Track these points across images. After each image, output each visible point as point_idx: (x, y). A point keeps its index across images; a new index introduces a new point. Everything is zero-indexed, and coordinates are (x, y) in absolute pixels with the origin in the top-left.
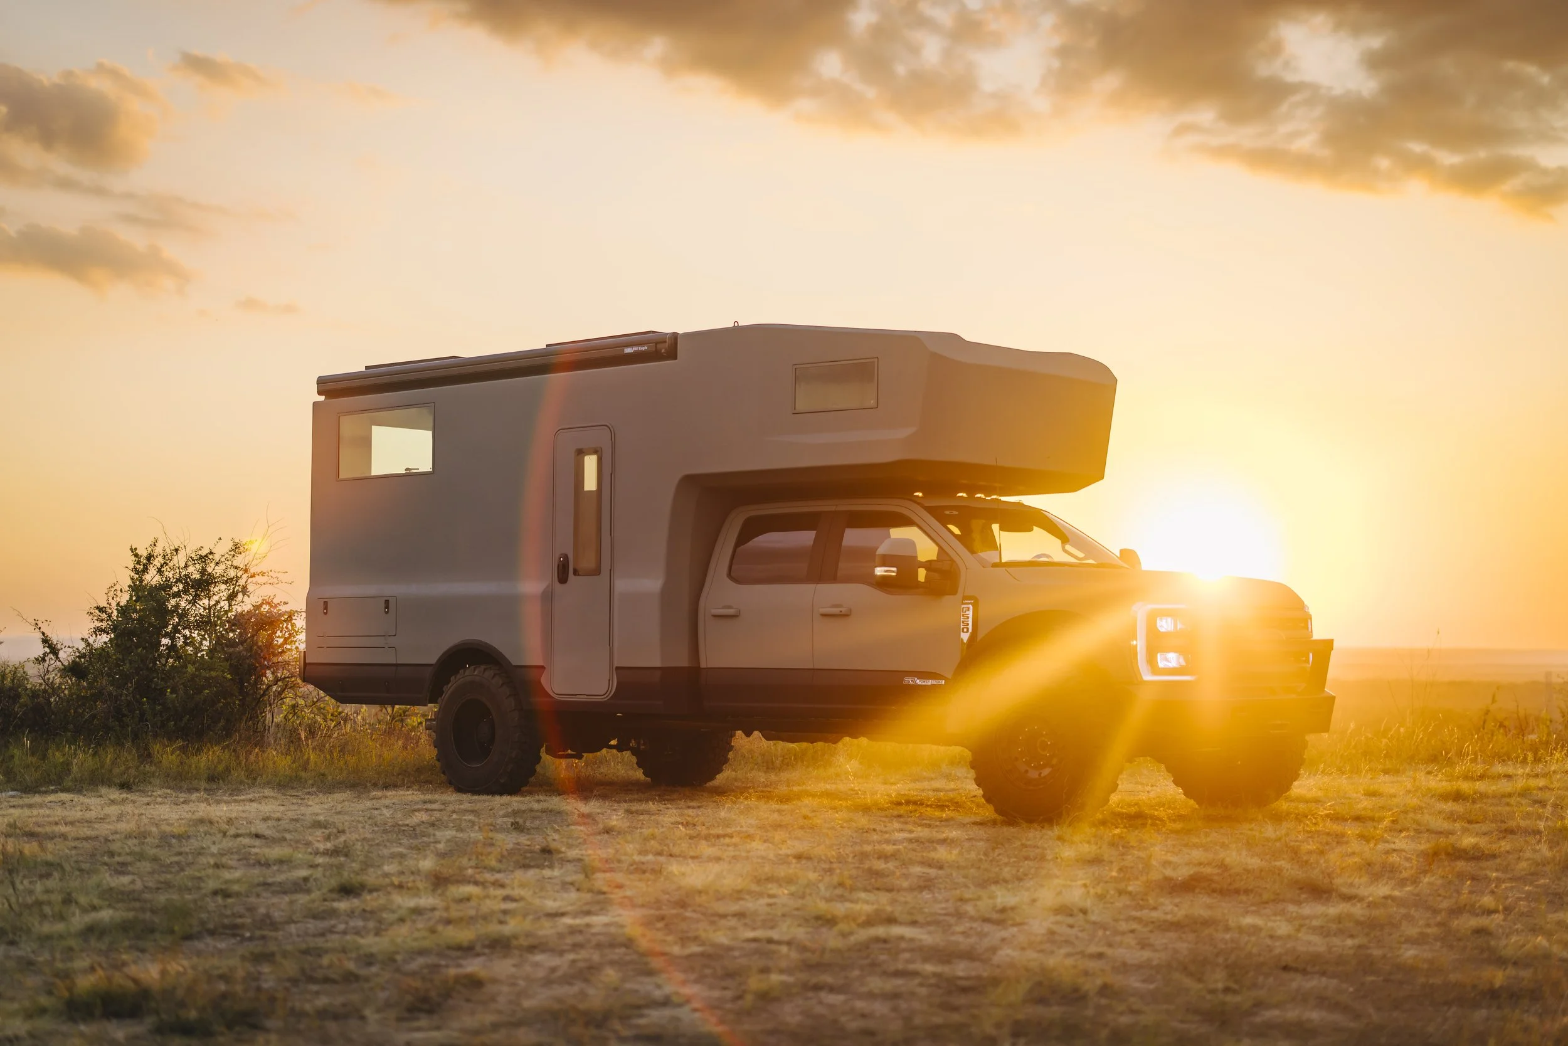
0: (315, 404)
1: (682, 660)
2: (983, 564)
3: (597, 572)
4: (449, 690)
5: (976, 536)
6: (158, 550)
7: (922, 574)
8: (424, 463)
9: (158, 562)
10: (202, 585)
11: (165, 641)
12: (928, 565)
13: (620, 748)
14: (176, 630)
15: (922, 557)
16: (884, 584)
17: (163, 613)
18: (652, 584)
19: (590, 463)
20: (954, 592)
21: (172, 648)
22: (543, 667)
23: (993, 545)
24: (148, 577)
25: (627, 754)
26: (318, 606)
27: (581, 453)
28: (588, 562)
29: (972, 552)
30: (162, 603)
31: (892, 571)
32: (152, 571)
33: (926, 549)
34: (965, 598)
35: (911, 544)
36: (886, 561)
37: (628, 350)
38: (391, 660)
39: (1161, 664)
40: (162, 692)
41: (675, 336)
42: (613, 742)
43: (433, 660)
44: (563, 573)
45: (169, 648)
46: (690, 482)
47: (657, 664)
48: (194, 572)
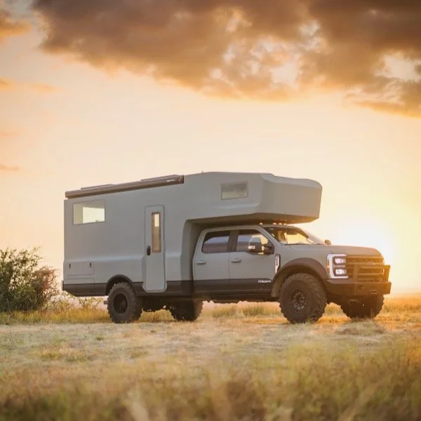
0: (65, 201)
1: (188, 278)
2: (282, 244)
3: (160, 251)
4: (112, 291)
5: (279, 237)
6: (9, 250)
7: (263, 248)
8: (102, 218)
9: (9, 254)
10: (24, 262)
11: (12, 280)
12: (265, 246)
13: (166, 309)
14: (16, 276)
15: (263, 243)
16: (252, 251)
17: (11, 271)
18: (178, 254)
19: (157, 217)
20: (273, 253)
21: (15, 283)
22: (142, 283)
23: (285, 239)
24: (5, 260)
25: (168, 311)
26: (68, 266)
27: (153, 214)
28: (157, 248)
29: (278, 241)
30: (11, 268)
31: (254, 247)
32: (7, 257)
33: (264, 241)
34: (276, 255)
35: (259, 239)
36: (252, 244)
37: (168, 181)
38: (92, 282)
39: (337, 273)
40: (13, 297)
41: (183, 176)
42: (165, 307)
43: (106, 282)
44: (149, 252)
45: (14, 283)
46: (189, 221)
47: (180, 279)
48: (21, 257)
